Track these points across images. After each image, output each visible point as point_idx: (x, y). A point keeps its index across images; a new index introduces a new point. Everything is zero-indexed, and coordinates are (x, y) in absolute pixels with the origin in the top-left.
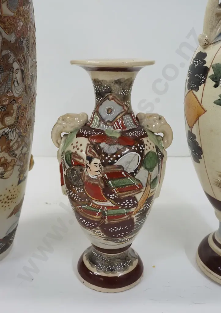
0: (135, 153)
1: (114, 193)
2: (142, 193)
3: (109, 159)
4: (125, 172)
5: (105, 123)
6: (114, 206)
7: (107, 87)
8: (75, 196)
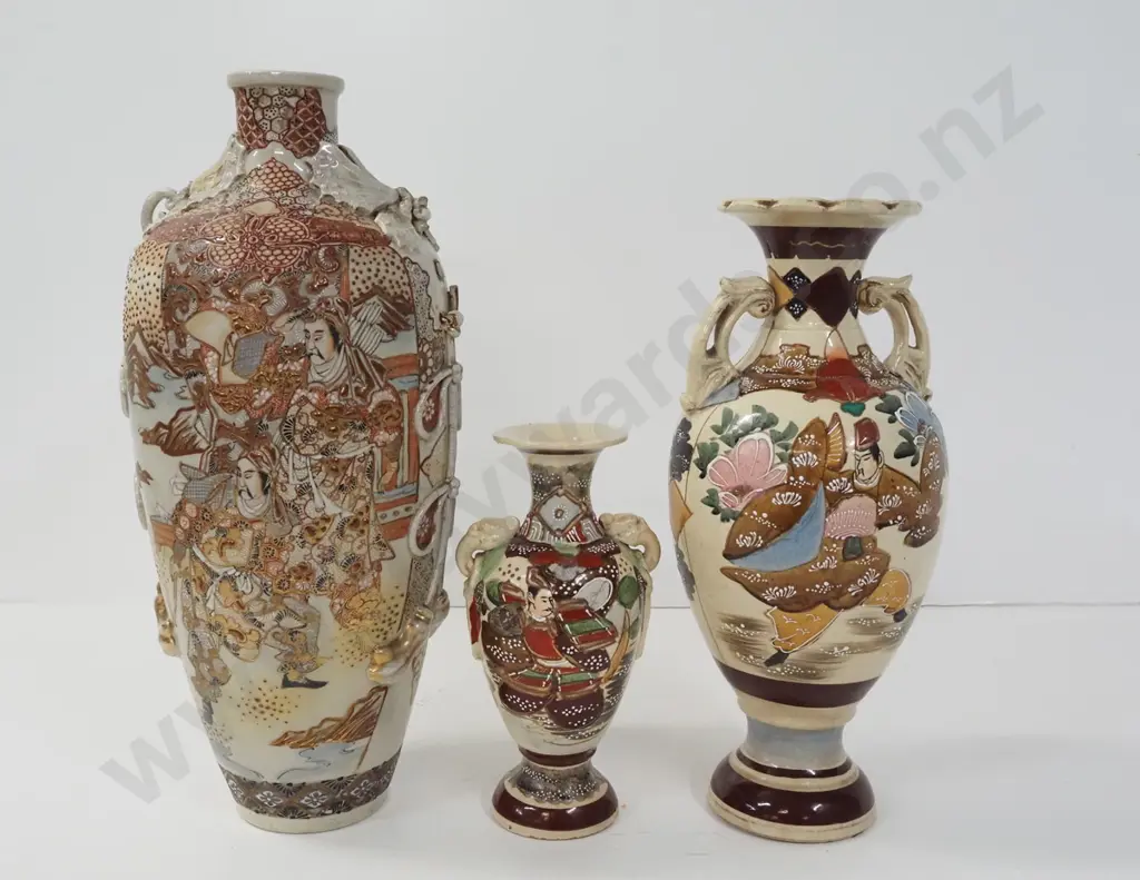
0: (604, 579)
1: (574, 645)
2: (616, 644)
3: (565, 589)
4: (590, 609)
5: (552, 532)
6: (573, 666)
7: (556, 476)
8: (504, 656)
